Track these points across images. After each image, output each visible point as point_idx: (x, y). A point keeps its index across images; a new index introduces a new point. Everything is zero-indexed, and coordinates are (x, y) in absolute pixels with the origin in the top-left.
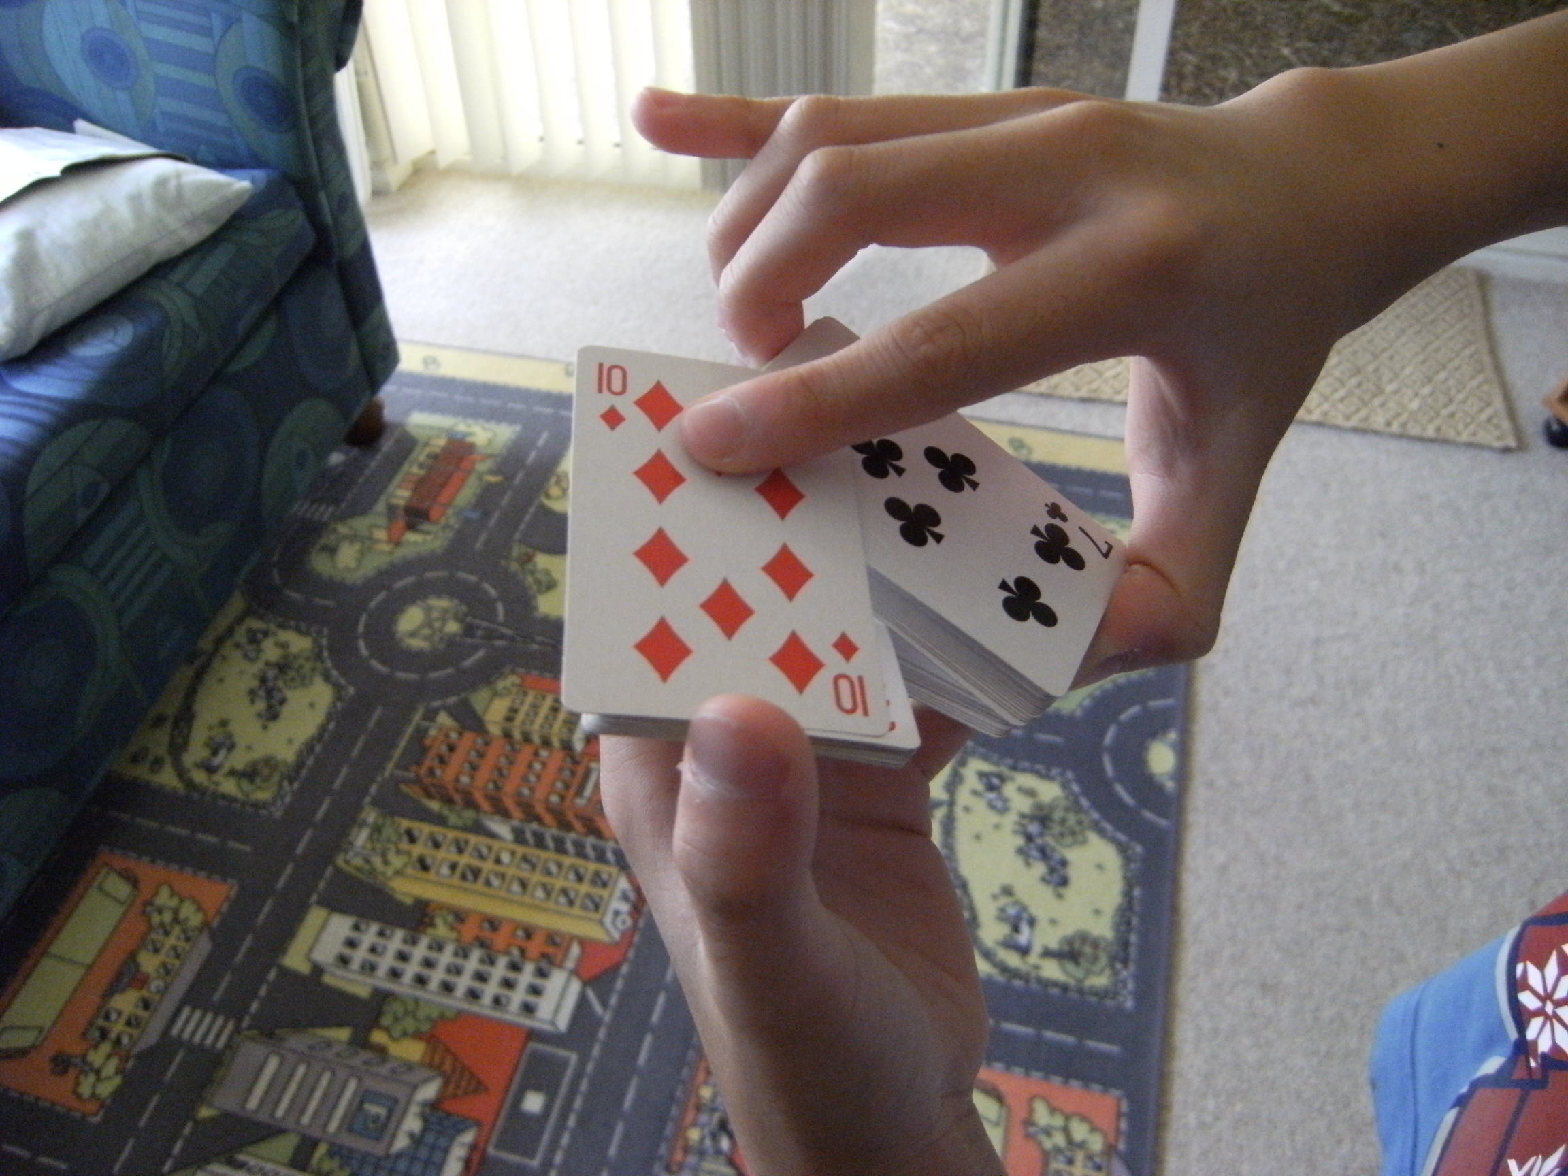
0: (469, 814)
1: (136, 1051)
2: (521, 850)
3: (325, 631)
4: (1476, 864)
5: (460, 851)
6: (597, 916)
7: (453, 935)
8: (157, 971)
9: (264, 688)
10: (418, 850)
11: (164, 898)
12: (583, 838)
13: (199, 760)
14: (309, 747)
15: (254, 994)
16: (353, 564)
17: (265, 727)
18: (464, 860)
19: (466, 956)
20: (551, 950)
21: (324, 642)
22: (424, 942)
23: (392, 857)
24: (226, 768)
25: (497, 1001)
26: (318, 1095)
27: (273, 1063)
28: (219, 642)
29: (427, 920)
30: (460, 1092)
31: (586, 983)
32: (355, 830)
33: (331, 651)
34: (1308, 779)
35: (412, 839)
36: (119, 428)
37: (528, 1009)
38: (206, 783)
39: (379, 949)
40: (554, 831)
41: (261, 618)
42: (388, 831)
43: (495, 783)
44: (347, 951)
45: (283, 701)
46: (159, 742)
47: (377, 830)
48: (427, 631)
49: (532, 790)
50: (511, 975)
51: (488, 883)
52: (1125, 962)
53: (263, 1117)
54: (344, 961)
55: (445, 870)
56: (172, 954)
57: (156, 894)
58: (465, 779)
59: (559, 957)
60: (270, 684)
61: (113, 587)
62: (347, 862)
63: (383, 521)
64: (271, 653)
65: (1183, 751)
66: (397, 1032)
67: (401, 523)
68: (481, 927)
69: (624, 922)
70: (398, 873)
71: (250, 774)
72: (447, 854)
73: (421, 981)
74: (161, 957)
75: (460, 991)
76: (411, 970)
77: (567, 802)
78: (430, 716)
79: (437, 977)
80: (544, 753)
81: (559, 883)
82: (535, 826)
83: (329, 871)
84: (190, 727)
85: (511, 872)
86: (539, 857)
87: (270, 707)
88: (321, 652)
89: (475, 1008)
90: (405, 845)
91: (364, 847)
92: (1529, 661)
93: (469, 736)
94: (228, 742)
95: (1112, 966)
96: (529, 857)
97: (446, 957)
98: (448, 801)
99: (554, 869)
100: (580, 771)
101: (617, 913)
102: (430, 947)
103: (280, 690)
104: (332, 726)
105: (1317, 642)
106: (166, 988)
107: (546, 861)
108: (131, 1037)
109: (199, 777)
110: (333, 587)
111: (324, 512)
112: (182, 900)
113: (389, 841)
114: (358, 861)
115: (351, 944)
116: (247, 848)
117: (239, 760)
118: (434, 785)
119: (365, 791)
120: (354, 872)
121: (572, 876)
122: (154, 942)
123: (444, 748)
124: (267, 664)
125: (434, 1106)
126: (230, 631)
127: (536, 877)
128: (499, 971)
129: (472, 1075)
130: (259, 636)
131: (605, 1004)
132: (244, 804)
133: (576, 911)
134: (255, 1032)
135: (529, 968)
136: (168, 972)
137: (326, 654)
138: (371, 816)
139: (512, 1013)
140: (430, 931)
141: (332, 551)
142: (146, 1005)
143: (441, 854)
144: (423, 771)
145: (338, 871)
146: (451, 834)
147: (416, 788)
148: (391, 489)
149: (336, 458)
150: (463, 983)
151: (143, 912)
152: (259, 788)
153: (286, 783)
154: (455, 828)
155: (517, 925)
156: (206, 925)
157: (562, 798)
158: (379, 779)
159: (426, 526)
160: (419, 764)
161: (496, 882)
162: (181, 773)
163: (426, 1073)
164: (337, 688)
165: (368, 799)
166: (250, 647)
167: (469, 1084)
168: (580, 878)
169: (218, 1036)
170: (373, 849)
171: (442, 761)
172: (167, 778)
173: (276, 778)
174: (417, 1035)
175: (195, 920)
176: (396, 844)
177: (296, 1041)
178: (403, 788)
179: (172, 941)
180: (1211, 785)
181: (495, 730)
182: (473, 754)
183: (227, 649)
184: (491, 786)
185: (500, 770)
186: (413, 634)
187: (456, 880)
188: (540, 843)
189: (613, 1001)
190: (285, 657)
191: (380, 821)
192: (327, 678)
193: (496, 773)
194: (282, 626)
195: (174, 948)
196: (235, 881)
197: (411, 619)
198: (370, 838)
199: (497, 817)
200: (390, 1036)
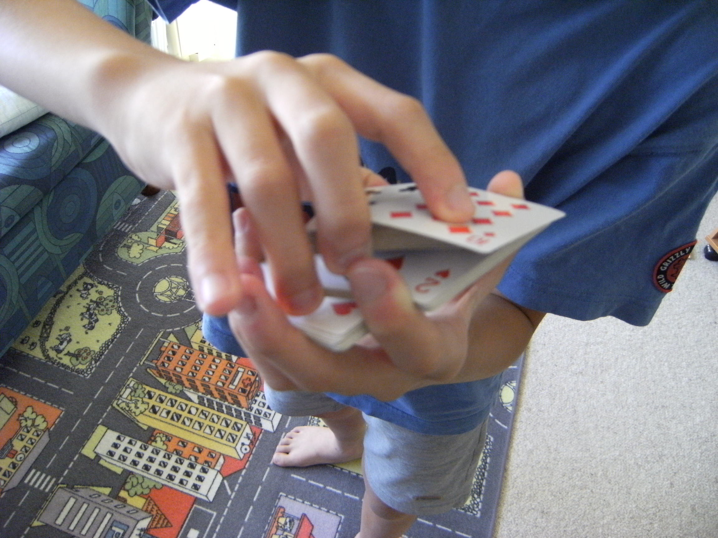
0: (179, 387)
1: (6, 489)
2: (201, 408)
3: (121, 288)
4: (648, 462)
5: (172, 406)
6: (234, 445)
7: (165, 447)
8: (21, 450)
9: (88, 313)
10: (152, 402)
11: (28, 413)
12: (231, 405)
13: (53, 346)
14: (107, 345)
15: (66, 466)
16: (138, 256)
17: (87, 333)
18: (173, 410)
19: (169, 459)
20: (210, 459)
21: (120, 293)
22: (150, 448)
23: (139, 404)
24: (65, 352)
25: (181, 482)
26: (91, 520)
27: (72, 501)
28: (69, 288)
29: (153, 438)
30: (159, 526)
31: (224, 478)
32: (124, 390)
33: (122, 299)
34: (575, 411)
35: (150, 397)
36: (26, 189)
37: (196, 487)
38: (55, 358)
39: (129, 450)
40: (218, 400)
41: (91, 277)
42: (139, 392)
43: (193, 373)
44: (113, 449)
45: (97, 321)
46: (35, 334)
47: (134, 390)
48: (169, 293)
49: (210, 379)
50: (189, 470)
51: (184, 423)
52: (479, 494)
53: (64, 528)
54: (111, 454)
55: (164, 414)
56: (29, 442)
57: (25, 411)
58: (179, 370)
59: (213, 464)
60: (92, 312)
61: (17, 264)
62: (118, 405)
63: (154, 236)
64: (94, 296)
65: (518, 392)
66: (132, 492)
67: (163, 237)
68: (178, 444)
69: (246, 449)
70: (141, 413)
71: (77, 355)
72: (166, 406)
73: (147, 468)
74: (24, 443)
75: (164, 476)
76: (143, 462)
77: (225, 387)
78: (166, 336)
79: (154, 466)
80: (217, 361)
81: (217, 427)
82: (209, 397)
83: (110, 408)
84: (51, 328)
85: (195, 418)
86: (209, 413)
87: (90, 323)
88: (117, 298)
89: (170, 485)
90: (146, 400)
91: (126, 398)
92: (684, 364)
93: (183, 348)
94: (68, 339)
95: (473, 497)
96: (204, 412)
97: (160, 458)
98: (170, 379)
99: (216, 420)
100: (234, 371)
101: (243, 444)
102: (153, 452)
103: (96, 315)
104: (118, 336)
105: (587, 344)
106: (25, 458)
107: (213, 414)
108: (5, 481)
109: (52, 354)
110: (127, 266)
111: (127, 228)
112: (37, 416)
113: (139, 396)
114: (123, 405)
115: (116, 446)
116: (72, 393)
117: (72, 348)
118: (163, 371)
119: (131, 370)
120: (120, 410)
121: (224, 423)
122: (21, 435)
123: (170, 353)
124: (91, 301)
125: (145, 531)
126: (75, 283)
127: (207, 422)
128: (184, 467)
129: (166, 518)
130: (89, 287)
131: (232, 490)
132: (72, 370)
133: (224, 441)
134: (65, 486)
135: (199, 467)
136: (26, 451)
137: (119, 299)
138: (132, 383)
139: (188, 489)
140: (154, 444)
141: (129, 247)
142: (14, 466)
143: (163, 406)
144: (159, 363)
145: (113, 408)
146: (169, 396)
147: (155, 372)
148: (160, 220)
149: (137, 201)
150: (167, 471)
151: (18, 420)
152: (80, 363)
153: (93, 362)
154: (171, 393)
155: (196, 445)
156: (47, 429)
157: (224, 384)
158: (138, 365)
159: (174, 241)
160: (158, 360)
161: (188, 423)
162: (44, 351)
163: (144, 514)
164: (123, 316)
165: (131, 375)
166: (84, 292)
167: (163, 522)
168: (227, 425)
169: (46, 486)
170: (131, 400)
171: (169, 359)
172: (37, 353)
173: (89, 358)
174: (142, 495)
175: (43, 426)
176: (142, 398)
177: (84, 492)
178: (148, 370)
179: (30, 435)
180: (530, 410)
181: (196, 347)
182: (184, 357)
183: (73, 291)
184: (190, 374)
185: (195, 367)
186: (162, 294)
187: (168, 420)
188: (211, 406)
189: (236, 488)
190: (100, 298)
191: (136, 386)
192: (119, 311)
193: (194, 368)
194: (100, 283)
195: (31, 439)
196: (64, 409)
197: (162, 286)
198: (130, 394)
199: (192, 391)
200: (129, 494)
